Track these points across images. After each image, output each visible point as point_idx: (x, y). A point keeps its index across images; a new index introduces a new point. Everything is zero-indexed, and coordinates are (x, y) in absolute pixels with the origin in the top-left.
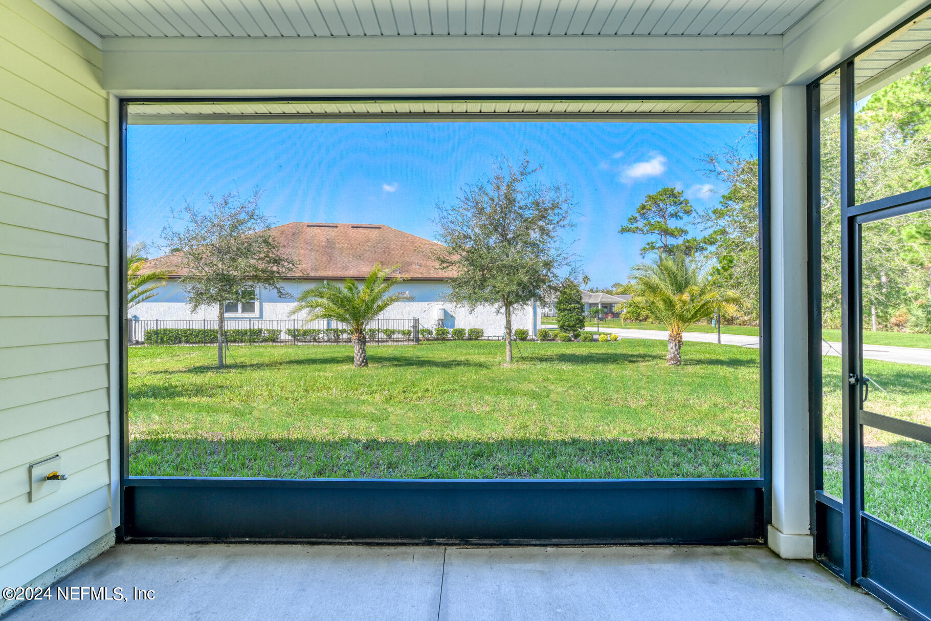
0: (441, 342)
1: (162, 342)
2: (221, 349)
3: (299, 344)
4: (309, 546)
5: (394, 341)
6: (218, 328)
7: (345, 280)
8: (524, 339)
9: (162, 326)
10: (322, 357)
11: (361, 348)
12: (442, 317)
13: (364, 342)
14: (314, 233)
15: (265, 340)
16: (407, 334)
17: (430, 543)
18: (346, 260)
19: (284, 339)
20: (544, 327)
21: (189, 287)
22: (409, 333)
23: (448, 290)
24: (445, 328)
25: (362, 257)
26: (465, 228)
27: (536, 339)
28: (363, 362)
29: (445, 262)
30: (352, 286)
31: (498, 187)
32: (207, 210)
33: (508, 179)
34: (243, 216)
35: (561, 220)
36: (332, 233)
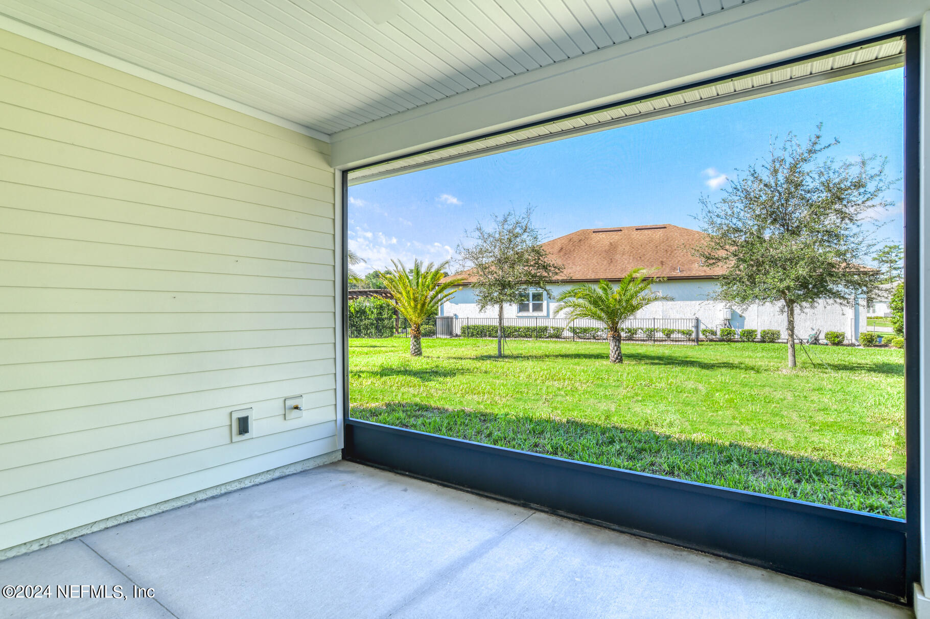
0: (726, 343)
1: (472, 336)
2: (500, 342)
3: (578, 340)
4: (442, 487)
5: (673, 341)
6: (498, 324)
7: (599, 281)
8: (839, 344)
9: (471, 323)
10: (587, 352)
11: (616, 346)
12: (729, 317)
13: (618, 340)
14: (598, 238)
15: (551, 337)
16: (687, 334)
17: (524, 506)
18: (626, 261)
19: (567, 335)
20: (871, 328)
21: (477, 291)
22: (689, 333)
23: (717, 288)
24: (733, 329)
25: (643, 258)
26: (734, 221)
27: (857, 343)
28: (617, 358)
29: (711, 260)
30: (606, 287)
31: (776, 171)
32: (491, 227)
33: (789, 160)
34: (518, 230)
35: (868, 200)
36: (615, 237)
